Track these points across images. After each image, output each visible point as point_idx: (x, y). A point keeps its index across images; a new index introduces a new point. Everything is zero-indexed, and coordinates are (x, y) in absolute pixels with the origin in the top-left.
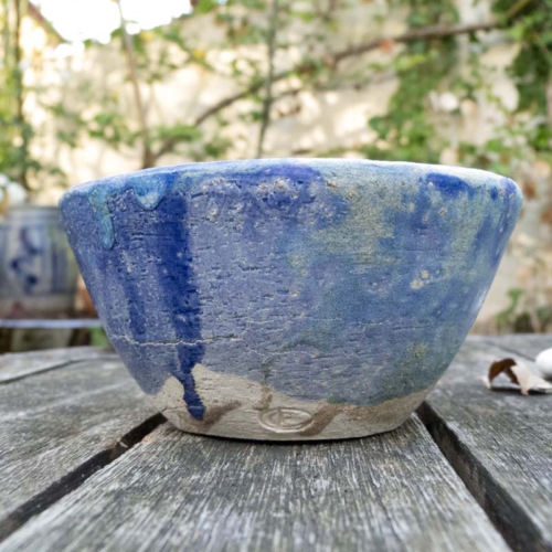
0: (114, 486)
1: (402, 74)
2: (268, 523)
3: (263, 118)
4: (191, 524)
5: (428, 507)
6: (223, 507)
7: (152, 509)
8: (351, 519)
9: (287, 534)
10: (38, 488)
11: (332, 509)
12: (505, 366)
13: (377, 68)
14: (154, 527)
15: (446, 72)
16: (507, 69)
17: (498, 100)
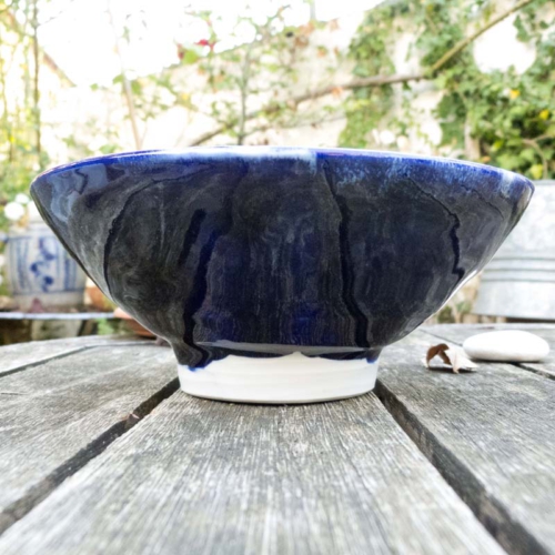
0: (132, 451)
1: (349, 115)
2: (261, 480)
4: (199, 482)
5: (390, 465)
6: (223, 467)
7: (165, 469)
8: (329, 476)
9: (278, 489)
10: (68, 454)
11: (312, 468)
12: (440, 350)
13: (330, 110)
14: (168, 485)
15: (384, 113)
16: (433, 111)
17: (426, 136)
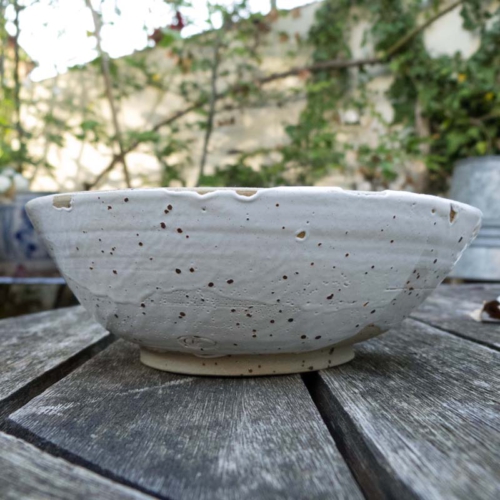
1: (311, 95)
3: (208, 127)
16: (386, 93)
17: (379, 116)
